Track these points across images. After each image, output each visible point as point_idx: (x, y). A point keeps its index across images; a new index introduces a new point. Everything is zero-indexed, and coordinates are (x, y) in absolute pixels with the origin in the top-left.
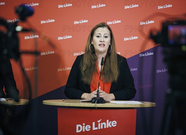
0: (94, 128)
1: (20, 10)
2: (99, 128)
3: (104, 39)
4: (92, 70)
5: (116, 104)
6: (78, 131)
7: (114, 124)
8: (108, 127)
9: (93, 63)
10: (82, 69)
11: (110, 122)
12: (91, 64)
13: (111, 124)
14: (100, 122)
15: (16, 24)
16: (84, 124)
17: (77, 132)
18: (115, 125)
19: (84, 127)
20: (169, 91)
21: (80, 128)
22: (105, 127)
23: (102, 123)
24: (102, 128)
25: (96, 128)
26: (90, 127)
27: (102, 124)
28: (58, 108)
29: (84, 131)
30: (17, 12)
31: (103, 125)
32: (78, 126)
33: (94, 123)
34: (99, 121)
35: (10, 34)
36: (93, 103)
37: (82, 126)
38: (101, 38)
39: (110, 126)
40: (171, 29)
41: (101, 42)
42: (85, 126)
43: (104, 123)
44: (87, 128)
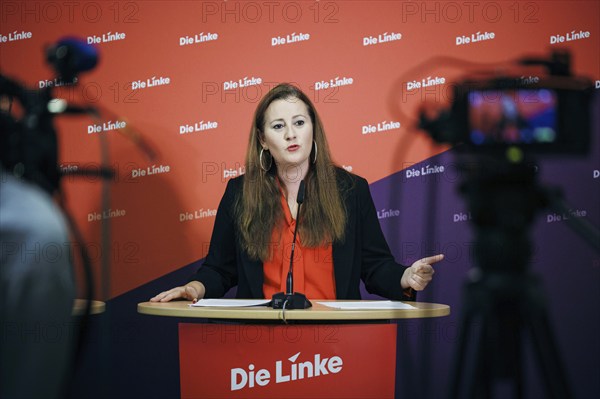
0: (280, 379)
1: (60, 53)
2: (294, 378)
3: (294, 132)
4: (270, 221)
5: (340, 310)
6: (235, 387)
7: (335, 364)
8: (317, 374)
9: (271, 202)
10: (243, 223)
11: (325, 361)
12: (266, 206)
13: (326, 366)
14: (297, 362)
15: (48, 95)
16: (252, 367)
17: (233, 389)
18: (339, 369)
19: (252, 374)
20: (473, 273)
21: (242, 378)
22: (310, 375)
23: (300, 364)
24: (301, 376)
25: (287, 379)
26: (268, 375)
27: (302, 366)
28: (180, 324)
29: (252, 385)
30: (51, 59)
31: (306, 369)
32: (234, 372)
33: (279, 364)
34: (293, 359)
35: (31, 121)
36: (275, 308)
37: (248, 371)
38: (288, 129)
39: (325, 372)
40: (479, 102)
41: (288, 139)
42: (256, 371)
43: (308, 364)
44: (262, 377)
